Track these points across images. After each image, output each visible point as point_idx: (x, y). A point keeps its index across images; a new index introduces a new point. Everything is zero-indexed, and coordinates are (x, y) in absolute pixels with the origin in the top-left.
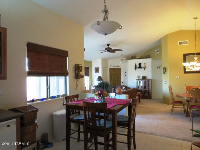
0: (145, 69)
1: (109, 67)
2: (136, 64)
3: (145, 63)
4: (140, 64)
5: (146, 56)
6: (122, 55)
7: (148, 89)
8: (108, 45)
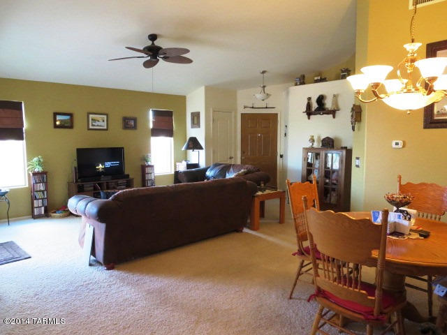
0: (338, 113)
1: (241, 110)
2: (309, 99)
3: (334, 96)
4: (321, 100)
5: (343, 72)
6: (264, 72)
7: (337, 181)
8: (153, 37)
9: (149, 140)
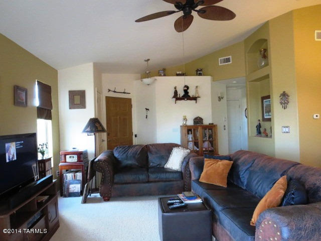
0: (199, 100)
1: (106, 93)
5: (199, 71)
9: (36, 121)
